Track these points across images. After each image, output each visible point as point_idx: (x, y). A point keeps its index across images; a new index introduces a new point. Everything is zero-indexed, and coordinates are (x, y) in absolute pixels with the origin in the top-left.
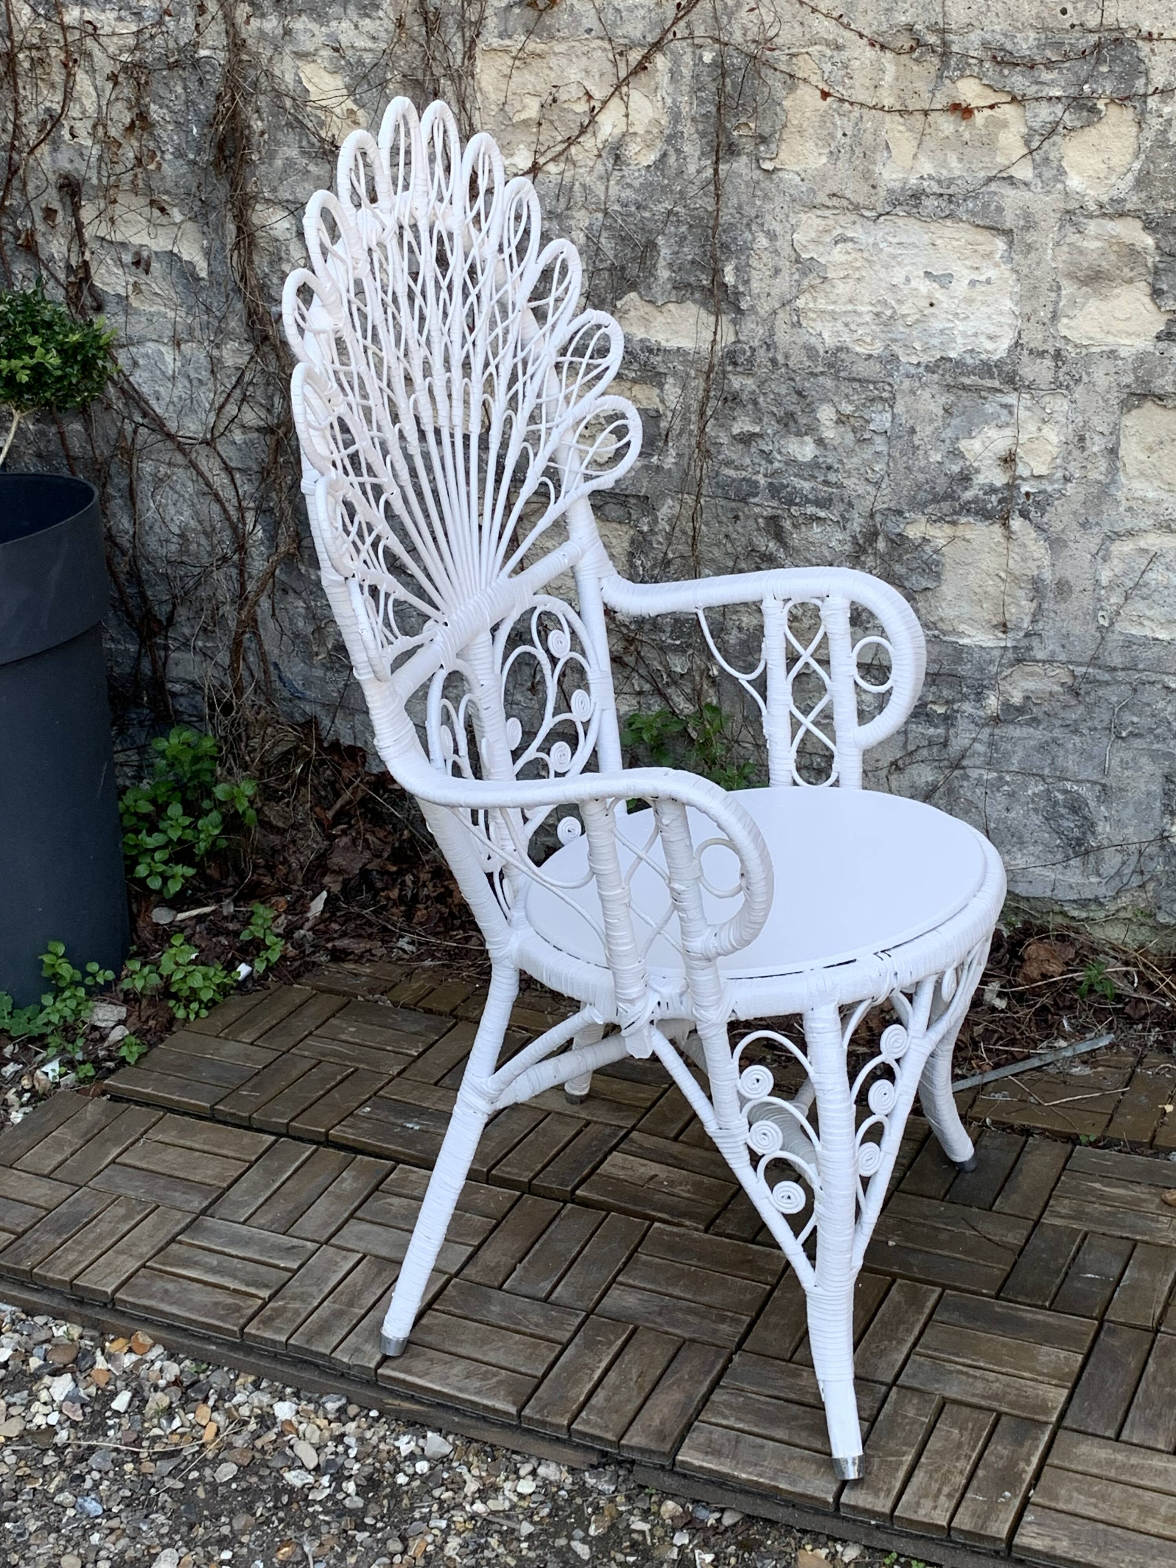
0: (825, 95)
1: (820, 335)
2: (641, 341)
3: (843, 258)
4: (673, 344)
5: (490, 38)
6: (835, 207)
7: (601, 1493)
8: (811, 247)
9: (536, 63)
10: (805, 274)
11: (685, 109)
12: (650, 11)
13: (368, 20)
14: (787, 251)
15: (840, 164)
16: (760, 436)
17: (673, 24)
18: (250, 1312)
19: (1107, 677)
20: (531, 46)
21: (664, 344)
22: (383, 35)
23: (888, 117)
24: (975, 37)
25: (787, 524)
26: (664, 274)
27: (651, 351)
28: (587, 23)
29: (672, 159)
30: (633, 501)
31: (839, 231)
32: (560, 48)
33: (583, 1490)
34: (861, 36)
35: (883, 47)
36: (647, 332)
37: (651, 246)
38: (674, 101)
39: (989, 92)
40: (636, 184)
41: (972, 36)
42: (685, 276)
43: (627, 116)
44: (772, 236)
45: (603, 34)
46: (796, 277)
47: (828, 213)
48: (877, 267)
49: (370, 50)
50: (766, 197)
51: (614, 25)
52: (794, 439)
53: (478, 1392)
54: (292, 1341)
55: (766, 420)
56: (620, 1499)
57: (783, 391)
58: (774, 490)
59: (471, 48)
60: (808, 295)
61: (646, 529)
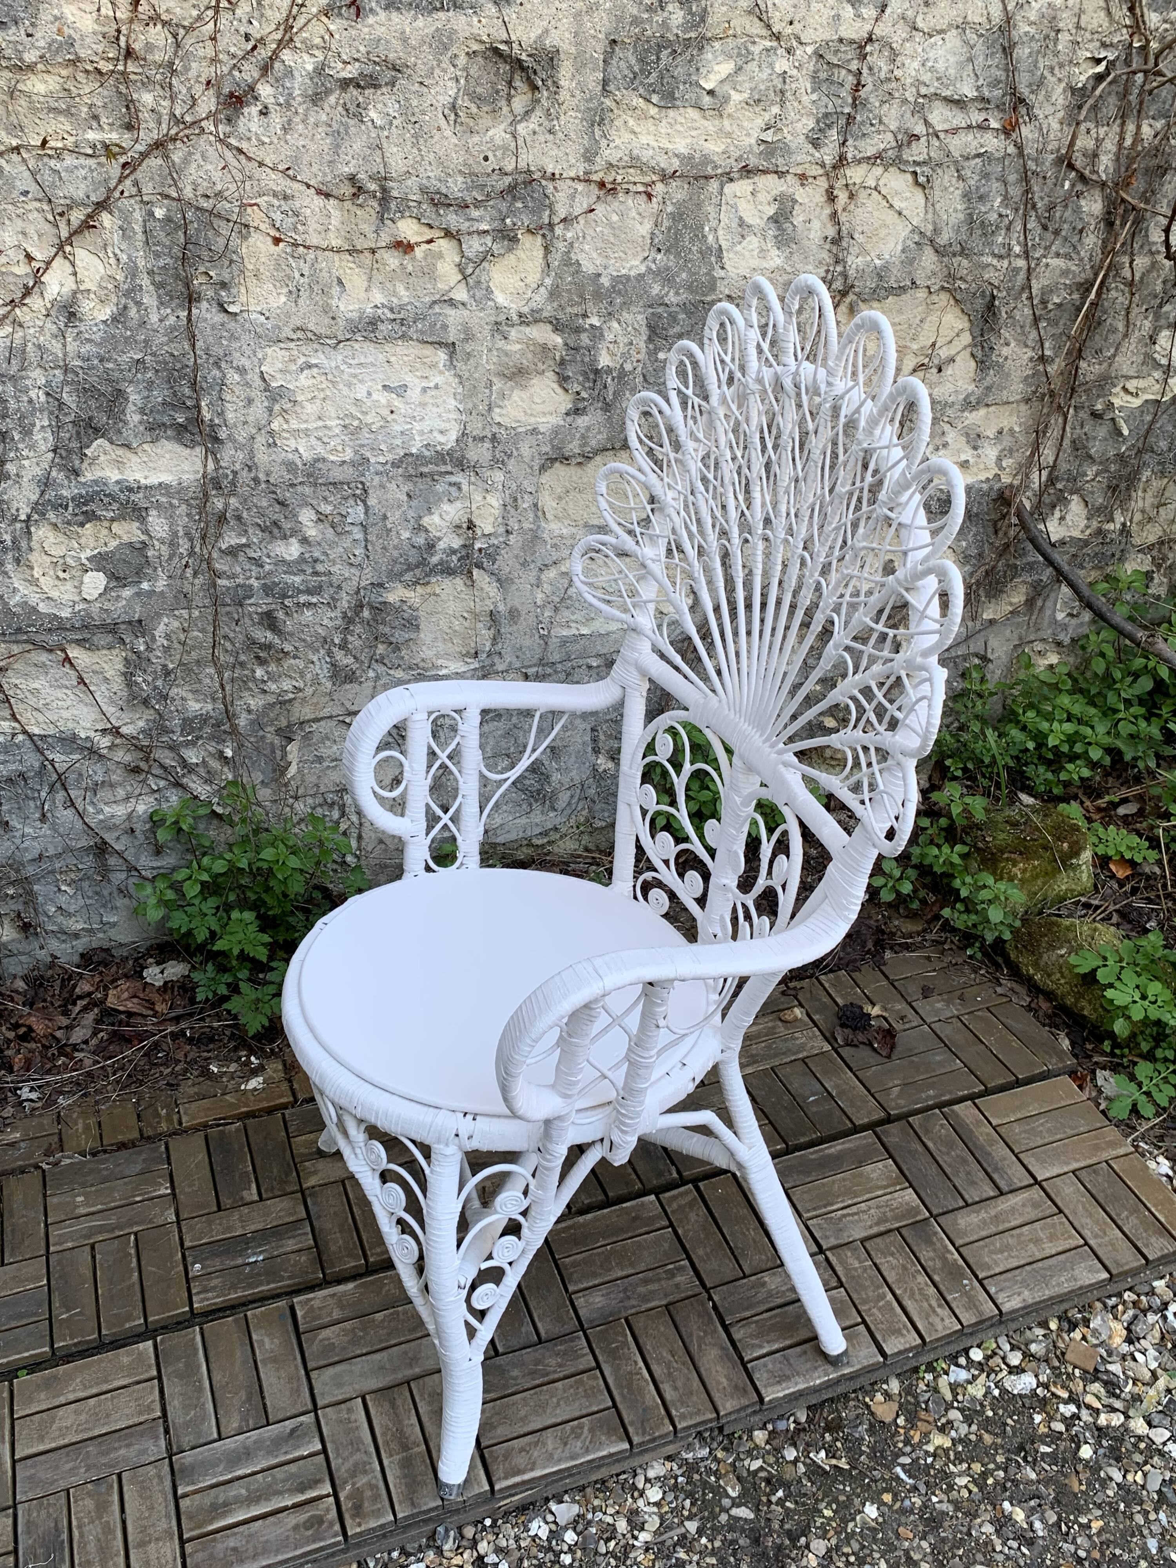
0: (277, 241)
1: (297, 450)
2: (118, 482)
3: (311, 382)
4: (153, 480)
6: (299, 339)
7: (702, 1459)
8: (278, 376)
10: (275, 400)
11: (141, 263)
12: (92, 171)
14: (258, 382)
15: (301, 301)
16: (248, 546)
17: (120, 181)
18: (332, 1515)
19: (549, 670)
21: (143, 482)
23: (336, 257)
24: (412, 182)
25: (280, 615)
26: (133, 418)
27: (130, 490)
28: (21, 186)
29: (133, 312)
30: (123, 627)
31: (303, 359)
33: (691, 1468)
34: (308, 186)
35: (328, 195)
36: (121, 473)
37: (120, 394)
38: (130, 257)
39: (426, 230)
40: (97, 337)
41: (409, 182)
42: (158, 417)
43: (75, 274)
44: (242, 371)
45: (41, 195)
46: (266, 404)
47: (292, 345)
48: (341, 386)
50: (233, 337)
51: (53, 185)
52: (279, 542)
55: (250, 531)
56: (720, 1454)
57: (265, 504)
58: (267, 590)
60: (280, 418)
61: (142, 648)
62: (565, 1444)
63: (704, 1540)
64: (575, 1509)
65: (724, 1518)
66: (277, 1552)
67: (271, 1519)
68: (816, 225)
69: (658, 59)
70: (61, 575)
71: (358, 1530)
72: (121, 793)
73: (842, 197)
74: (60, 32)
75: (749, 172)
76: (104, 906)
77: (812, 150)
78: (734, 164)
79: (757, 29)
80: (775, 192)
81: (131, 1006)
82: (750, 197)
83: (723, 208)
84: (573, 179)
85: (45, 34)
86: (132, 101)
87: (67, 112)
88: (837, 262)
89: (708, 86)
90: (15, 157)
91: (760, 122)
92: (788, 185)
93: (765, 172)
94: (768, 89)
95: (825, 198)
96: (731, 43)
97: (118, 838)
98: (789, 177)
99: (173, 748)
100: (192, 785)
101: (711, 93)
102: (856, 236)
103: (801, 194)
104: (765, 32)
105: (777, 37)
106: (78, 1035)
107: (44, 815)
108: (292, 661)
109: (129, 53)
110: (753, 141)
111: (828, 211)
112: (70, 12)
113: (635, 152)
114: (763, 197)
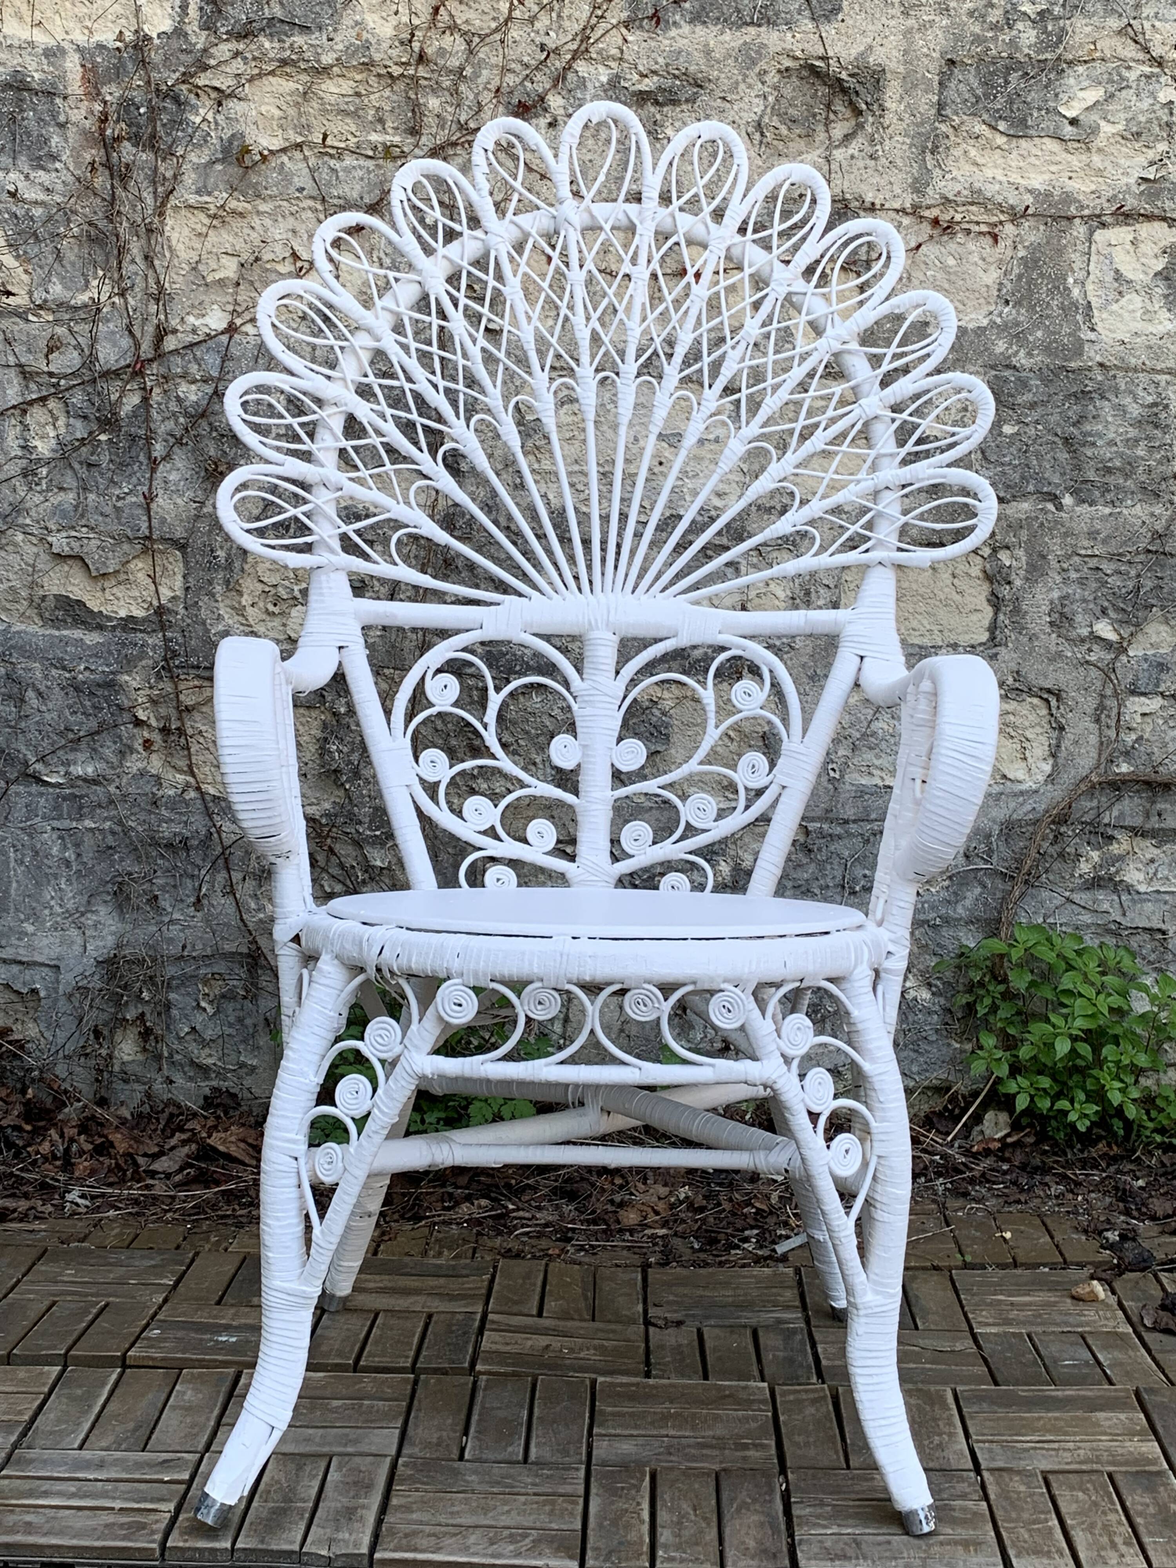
0: (552, 259)
1: (546, 494)
3: (571, 417)
5: (186, 194)
9: (236, 223)
13: (41, 173)
18: (162, 1526)
19: (839, 830)
20: (233, 204)
21: (372, 508)
22: (59, 187)
28: (298, 182)
32: (264, 207)
45: (315, 193)
48: (606, 426)
49: (42, 204)
50: (491, 357)
51: (329, 184)
53: (518, 1555)
54: (239, 1545)
58: (493, 658)
59: (163, 205)
61: (342, 710)
62: (493, 1544)
67: (87, 1512)
69: (1007, 82)
70: (271, 608)
71: (181, 1544)
74: (358, 36)
75: (1127, 216)
76: (244, 1041)
78: (1106, 205)
79: (1130, 51)
80: (1164, 243)
81: (236, 1150)
82: (1129, 246)
83: (1093, 258)
84: (897, 211)
85: (345, 36)
86: (419, 105)
87: (354, 115)
89: (1071, 114)
90: (298, 155)
91: (1142, 160)
93: (1149, 218)
94: (1149, 121)
96: (1099, 68)
99: (358, 844)
101: (1074, 122)
104: (1141, 56)
105: (1160, 62)
106: (163, 1164)
107: (199, 900)
109: (422, 58)
110: (1132, 181)
112: (372, 20)
113: (977, 185)
114: (1148, 248)
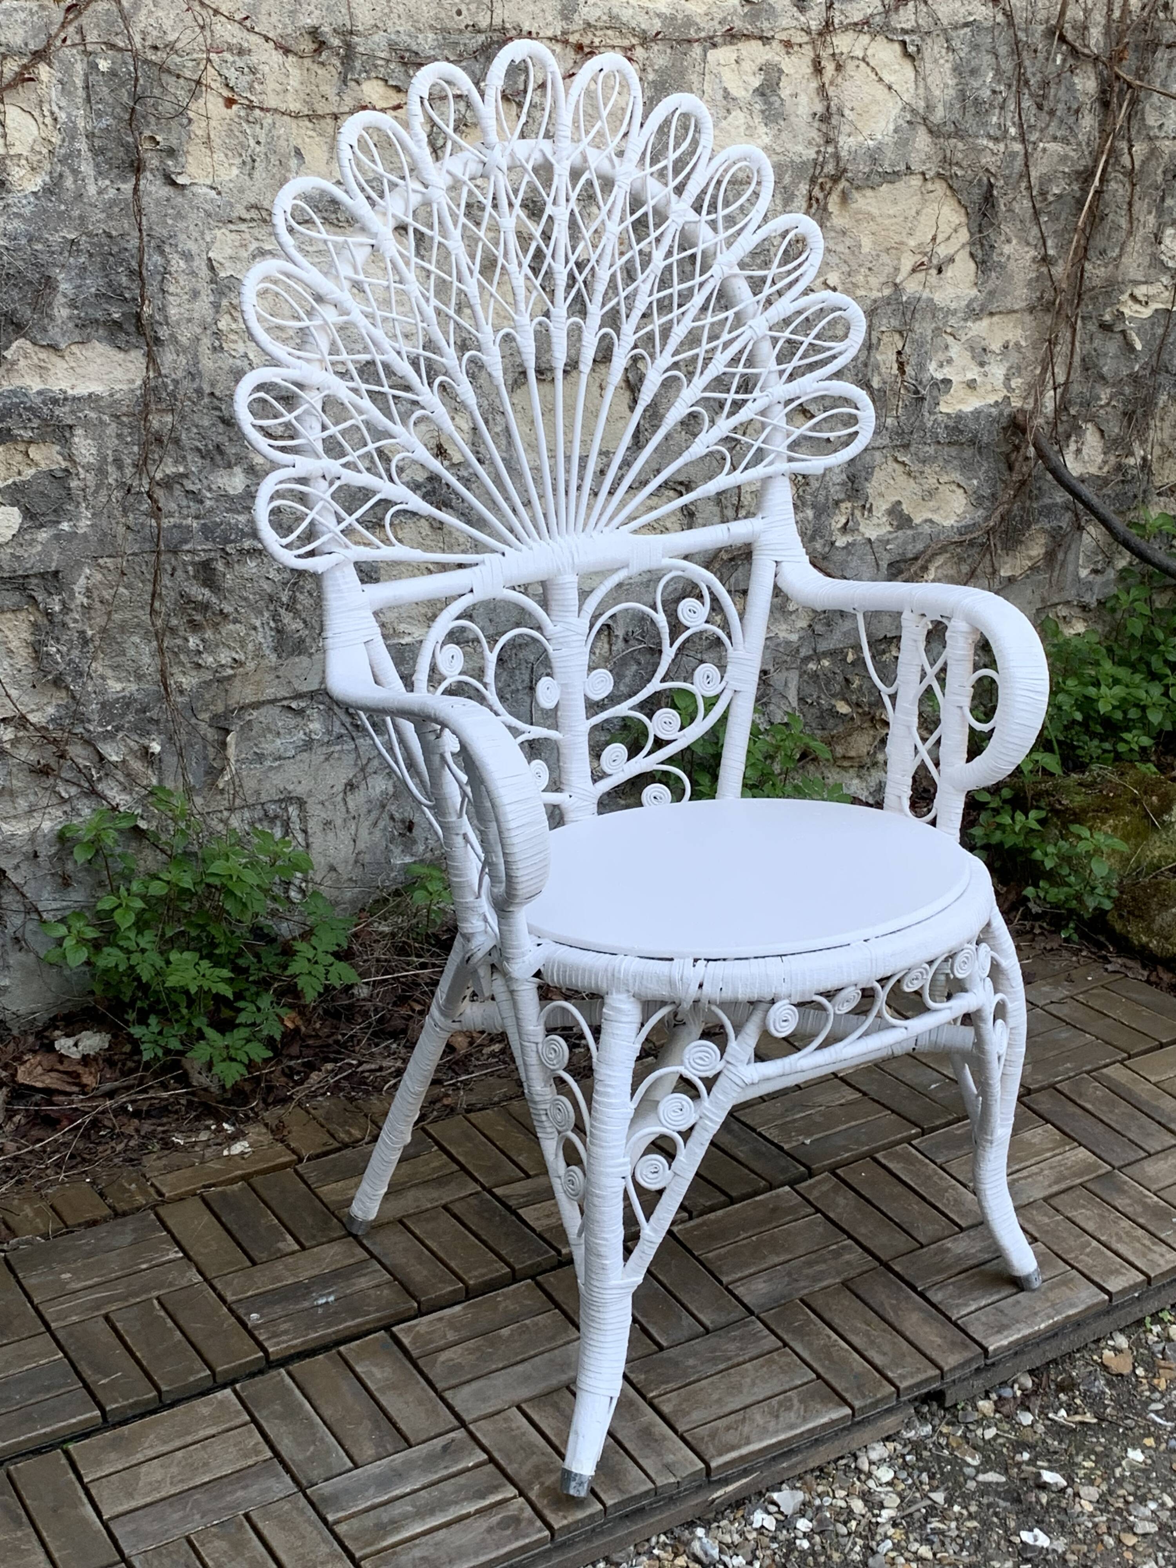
0: (230, 102)
1: (246, 356)
2: (40, 393)
4: (82, 390)
6: (252, 220)
7: (926, 1437)
8: (227, 264)
10: (222, 294)
11: (81, 123)
12: (32, 14)
14: (205, 272)
15: (257, 174)
16: (185, 476)
17: (63, 26)
18: (528, 1513)
21: (70, 392)
23: (293, 123)
24: (379, 38)
25: (220, 566)
26: (62, 312)
27: (55, 401)
29: (69, 183)
30: (34, 581)
31: (254, 245)
33: (917, 1446)
34: (267, 39)
35: (287, 51)
36: (44, 382)
37: (49, 282)
38: (69, 116)
39: (392, 93)
40: (27, 211)
41: (376, 38)
42: (90, 311)
43: (4, 136)
44: (187, 256)
46: (212, 299)
47: (243, 227)
50: (179, 216)
52: (222, 472)
55: (189, 458)
56: (945, 1429)
57: (206, 423)
58: (207, 531)
60: (227, 317)
61: (57, 608)
62: (777, 1417)
63: (956, 1508)
64: (800, 1496)
65: (971, 1485)
66: (476, 1555)
67: (456, 1527)
68: (803, 99)
71: (565, 1522)
72: (22, 804)
73: (829, 68)
75: (733, 36)
77: (797, 14)
78: (718, 27)
80: (760, 61)
81: (50, 1081)
82: (734, 66)
83: (707, 77)
84: (550, 39)
88: (827, 142)
92: (772, 54)
93: (748, 37)
95: (810, 70)
97: (17, 867)
98: (775, 43)
99: (88, 743)
100: (109, 793)
102: (847, 112)
103: (789, 64)
108: (231, 627)
110: (737, 2)
111: (814, 85)
113: (615, 11)
114: (748, 66)
